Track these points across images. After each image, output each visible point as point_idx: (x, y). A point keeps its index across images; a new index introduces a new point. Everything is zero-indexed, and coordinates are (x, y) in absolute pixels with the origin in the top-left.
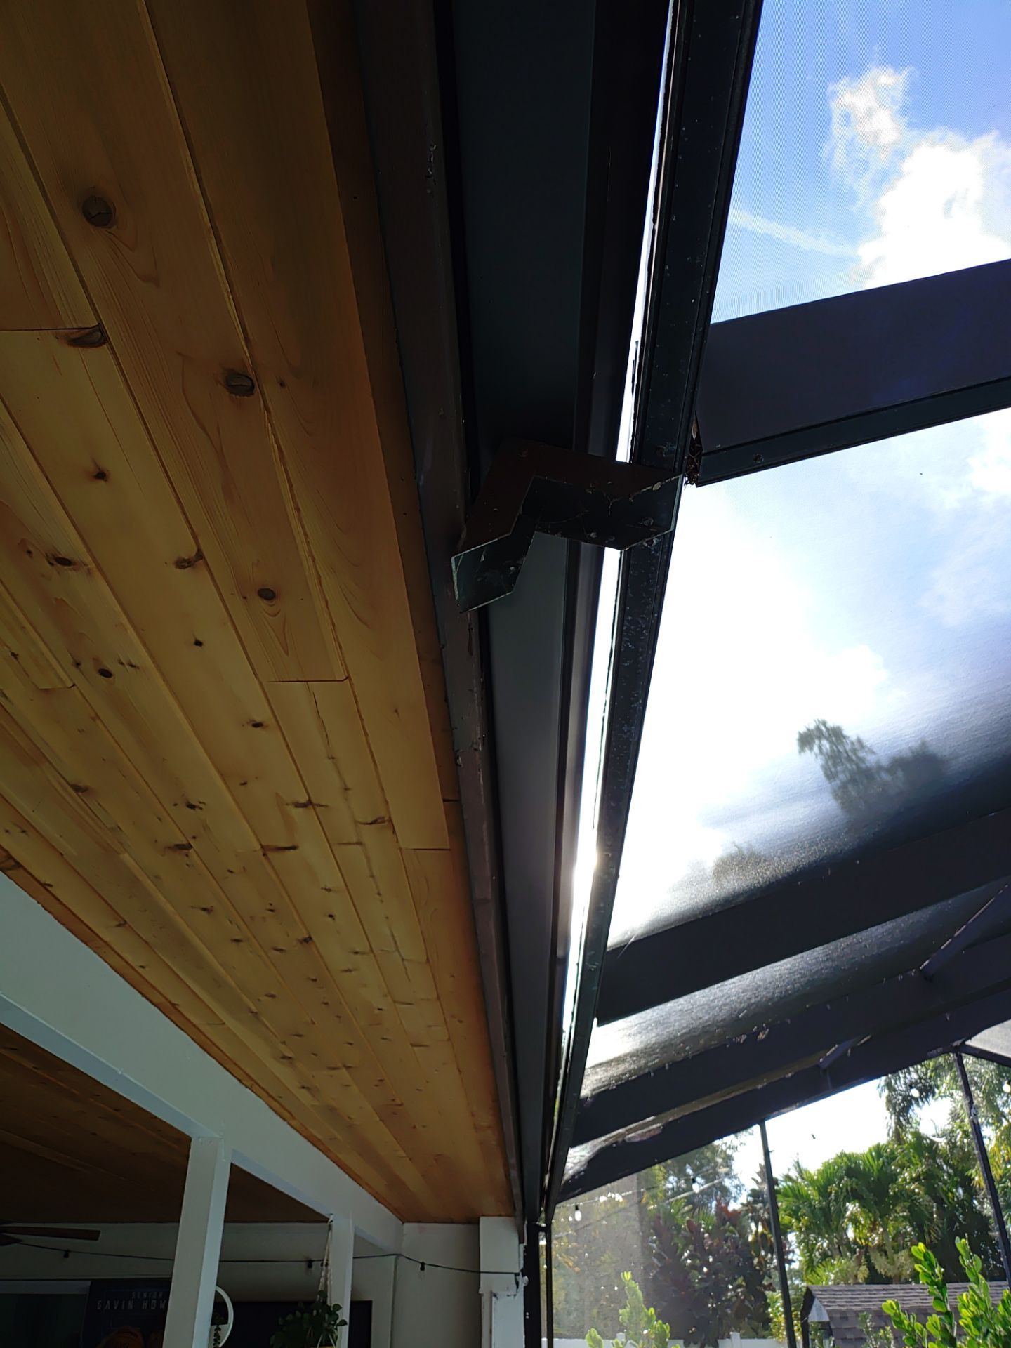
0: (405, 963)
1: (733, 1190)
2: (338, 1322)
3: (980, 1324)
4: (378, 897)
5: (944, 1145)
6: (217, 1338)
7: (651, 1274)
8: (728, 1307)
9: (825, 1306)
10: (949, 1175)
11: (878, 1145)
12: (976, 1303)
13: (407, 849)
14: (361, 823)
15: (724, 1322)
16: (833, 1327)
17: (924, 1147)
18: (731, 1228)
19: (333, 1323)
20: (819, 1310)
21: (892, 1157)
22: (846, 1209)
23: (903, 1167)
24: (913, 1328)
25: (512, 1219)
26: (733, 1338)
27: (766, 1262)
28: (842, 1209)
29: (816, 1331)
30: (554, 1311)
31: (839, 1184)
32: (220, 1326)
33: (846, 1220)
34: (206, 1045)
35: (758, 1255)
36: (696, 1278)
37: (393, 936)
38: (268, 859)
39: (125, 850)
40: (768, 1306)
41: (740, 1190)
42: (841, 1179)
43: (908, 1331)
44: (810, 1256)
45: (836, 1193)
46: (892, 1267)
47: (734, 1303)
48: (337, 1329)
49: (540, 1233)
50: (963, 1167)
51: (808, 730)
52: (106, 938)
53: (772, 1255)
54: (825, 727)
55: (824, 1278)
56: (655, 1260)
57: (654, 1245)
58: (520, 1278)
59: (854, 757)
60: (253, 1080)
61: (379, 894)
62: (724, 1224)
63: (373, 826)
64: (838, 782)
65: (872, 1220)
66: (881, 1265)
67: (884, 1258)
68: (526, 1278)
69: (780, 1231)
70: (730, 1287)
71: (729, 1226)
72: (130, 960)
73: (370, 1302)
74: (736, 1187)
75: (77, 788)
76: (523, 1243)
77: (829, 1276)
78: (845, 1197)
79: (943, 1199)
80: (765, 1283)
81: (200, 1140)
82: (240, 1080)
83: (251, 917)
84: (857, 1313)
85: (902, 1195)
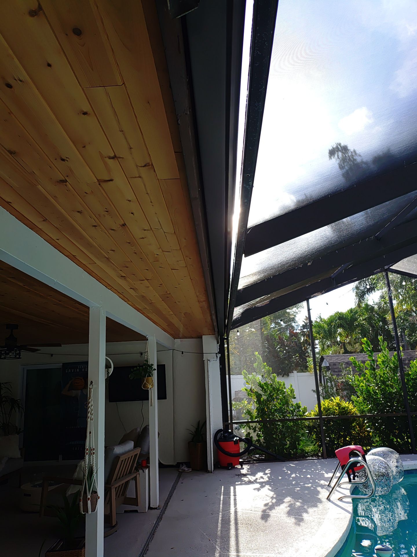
0: (165, 233)
1: (296, 327)
2: (153, 369)
3: (385, 363)
4: (151, 203)
5: (376, 308)
6: (108, 373)
7: (265, 354)
8: (293, 363)
9: (328, 361)
10: (377, 318)
11: (352, 308)
12: (384, 357)
13: (161, 179)
14: (139, 166)
15: (291, 368)
16: (330, 368)
17: (369, 309)
18: (295, 338)
19: (151, 370)
20: (325, 362)
21: (356, 312)
22: (337, 331)
23: (360, 316)
24: (360, 365)
25: (214, 335)
26: (294, 373)
27: (307, 349)
28: (336, 331)
29: (324, 369)
30: (231, 367)
31: (335, 322)
32: (109, 369)
33: (337, 334)
34: (90, 273)
35: (304, 346)
36: (281, 354)
37: (159, 222)
38: (101, 186)
39: (39, 184)
40: (307, 362)
41: (298, 327)
42: (336, 320)
43: (358, 366)
44: (323, 346)
45: (334, 325)
46: (353, 349)
47: (295, 362)
48: (152, 372)
49: (225, 340)
50: (383, 315)
51: (333, 148)
52: (40, 227)
53: (309, 346)
54: (340, 146)
55: (328, 353)
56: (267, 350)
57: (266, 345)
58: (218, 355)
59: (352, 159)
60: (111, 286)
61: (151, 202)
62: (292, 337)
63: (144, 168)
64: (345, 170)
65: (347, 334)
66: (349, 348)
67: (350, 346)
68: (220, 355)
69: (313, 339)
70: (294, 357)
71: (294, 337)
72: (51, 236)
73: (165, 365)
74: (297, 326)
75: (11, 153)
76: (219, 343)
77: (330, 352)
78: (337, 326)
79: (374, 326)
80: (306, 355)
81: (93, 308)
82: (106, 287)
83: (99, 215)
84: (339, 363)
85: (359, 325)
